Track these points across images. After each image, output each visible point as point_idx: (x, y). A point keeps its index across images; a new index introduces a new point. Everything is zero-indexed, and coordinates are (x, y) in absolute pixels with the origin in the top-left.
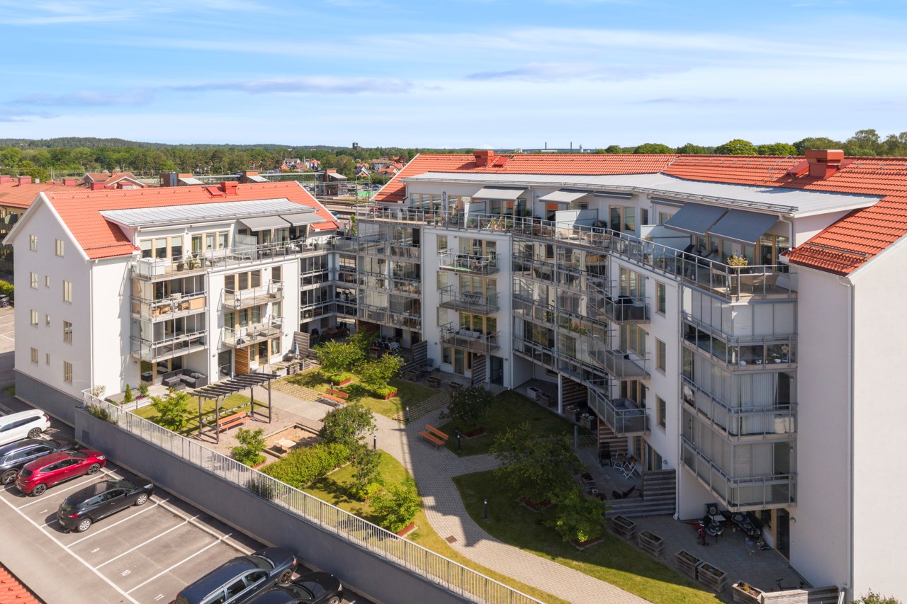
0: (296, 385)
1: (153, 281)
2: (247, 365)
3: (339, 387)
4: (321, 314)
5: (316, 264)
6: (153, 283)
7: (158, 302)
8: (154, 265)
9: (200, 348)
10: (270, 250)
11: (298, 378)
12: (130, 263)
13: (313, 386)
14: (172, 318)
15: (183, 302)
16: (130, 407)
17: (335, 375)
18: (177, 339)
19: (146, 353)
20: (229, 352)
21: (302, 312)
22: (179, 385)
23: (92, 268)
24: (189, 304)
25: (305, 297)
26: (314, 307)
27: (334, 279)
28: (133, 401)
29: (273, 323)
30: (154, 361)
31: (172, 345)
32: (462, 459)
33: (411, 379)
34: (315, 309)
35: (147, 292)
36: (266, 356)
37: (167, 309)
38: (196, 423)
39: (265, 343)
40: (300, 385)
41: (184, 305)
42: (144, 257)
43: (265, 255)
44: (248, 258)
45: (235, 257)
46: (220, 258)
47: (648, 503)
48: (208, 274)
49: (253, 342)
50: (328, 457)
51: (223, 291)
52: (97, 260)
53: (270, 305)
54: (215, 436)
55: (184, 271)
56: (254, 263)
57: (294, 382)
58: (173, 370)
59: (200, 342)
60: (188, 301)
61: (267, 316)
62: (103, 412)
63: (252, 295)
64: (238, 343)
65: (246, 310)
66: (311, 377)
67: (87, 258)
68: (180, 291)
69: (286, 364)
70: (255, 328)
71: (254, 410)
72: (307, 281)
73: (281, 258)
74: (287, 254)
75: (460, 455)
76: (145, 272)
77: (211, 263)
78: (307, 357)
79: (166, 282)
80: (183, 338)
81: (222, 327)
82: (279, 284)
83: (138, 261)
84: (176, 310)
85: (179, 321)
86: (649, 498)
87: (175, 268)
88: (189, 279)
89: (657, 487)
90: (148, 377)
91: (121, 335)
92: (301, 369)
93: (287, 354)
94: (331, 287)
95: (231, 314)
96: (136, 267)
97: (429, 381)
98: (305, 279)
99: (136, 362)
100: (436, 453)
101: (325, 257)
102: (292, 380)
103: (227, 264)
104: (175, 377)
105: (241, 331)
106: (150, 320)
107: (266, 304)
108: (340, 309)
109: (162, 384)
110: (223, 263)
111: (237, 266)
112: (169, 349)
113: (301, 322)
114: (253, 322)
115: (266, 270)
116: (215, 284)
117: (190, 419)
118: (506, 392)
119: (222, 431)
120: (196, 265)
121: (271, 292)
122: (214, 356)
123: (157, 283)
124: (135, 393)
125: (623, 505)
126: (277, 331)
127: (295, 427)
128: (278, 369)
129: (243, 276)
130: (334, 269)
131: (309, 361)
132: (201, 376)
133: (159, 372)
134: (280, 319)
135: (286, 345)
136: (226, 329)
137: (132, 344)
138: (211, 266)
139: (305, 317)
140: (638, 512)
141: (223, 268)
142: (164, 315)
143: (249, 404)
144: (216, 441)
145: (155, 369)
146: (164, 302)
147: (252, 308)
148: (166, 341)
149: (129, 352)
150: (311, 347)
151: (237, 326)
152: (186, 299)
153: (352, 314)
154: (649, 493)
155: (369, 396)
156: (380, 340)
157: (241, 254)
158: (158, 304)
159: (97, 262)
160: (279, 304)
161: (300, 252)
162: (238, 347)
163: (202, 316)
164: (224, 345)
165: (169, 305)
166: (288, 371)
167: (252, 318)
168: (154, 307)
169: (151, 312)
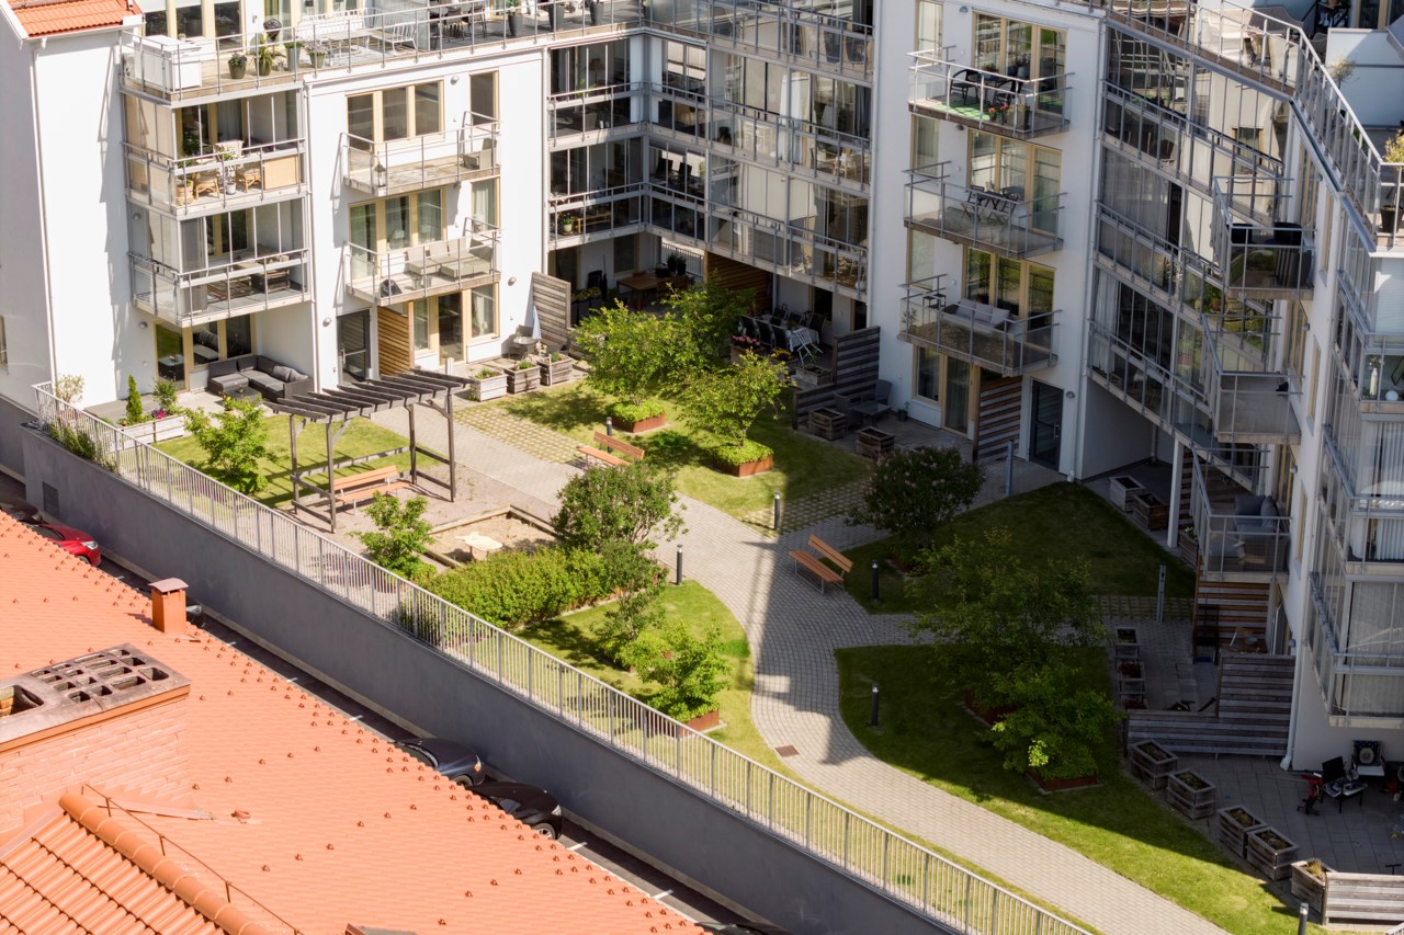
0: (527, 421)
1: (176, 104)
2: (405, 355)
3: (633, 435)
4: (606, 226)
5: (596, 64)
6: (175, 110)
7: (189, 164)
8: (174, 59)
9: (292, 299)
10: (465, 19)
11: (535, 404)
12: (117, 48)
13: (568, 428)
14: (223, 211)
15: (249, 166)
16: (142, 433)
17: (625, 404)
18: (237, 268)
19: (167, 301)
20: (362, 316)
21: (552, 217)
22: (246, 393)
23: (34, 60)
24: (263, 173)
25: (564, 171)
26: (589, 203)
27: (646, 120)
28: (144, 420)
29: (474, 243)
30: (186, 324)
31: (224, 283)
32: (876, 617)
33: (821, 433)
34: (590, 211)
35: (162, 133)
36: (459, 339)
37: (210, 184)
38: (286, 485)
39: (454, 299)
40: (536, 421)
41: (250, 176)
42: (149, 32)
43: (456, 36)
44: (408, 46)
45: (373, 40)
46: (335, 42)
47: (1227, 727)
48: (306, 88)
49: (419, 294)
50: (565, 575)
51: (345, 142)
52: (44, 39)
53: (466, 187)
54: (328, 516)
55: (247, 79)
56: (423, 61)
57: (523, 414)
58: (230, 355)
59: (290, 280)
60: (258, 165)
61: (459, 219)
62: (84, 438)
63: (416, 158)
64: (384, 293)
65: (403, 200)
66: (567, 403)
67: (23, 34)
68: (240, 137)
69: (508, 364)
70: (428, 253)
71: (418, 469)
72: (569, 121)
73: (495, 48)
74: (512, 34)
75: (872, 610)
76: (155, 79)
77: (312, 55)
78: (564, 349)
79: (205, 108)
80: (251, 267)
81: (345, 243)
82: (488, 126)
83: (137, 45)
84: (232, 188)
85: (241, 217)
86: (1231, 715)
87: (226, 69)
88: (260, 102)
89: (1253, 692)
90: (173, 368)
91: (110, 246)
92: (543, 383)
93: (512, 337)
94: (636, 141)
95: (367, 207)
96: (132, 60)
97: (863, 440)
98: (562, 113)
99: (146, 325)
100: (820, 601)
101: (620, 48)
102: (521, 407)
103: (354, 60)
104: (235, 375)
105: (392, 261)
106: (172, 211)
107: (456, 185)
108: (662, 214)
109: (208, 390)
110: (341, 58)
111: (377, 68)
112: (219, 292)
113: (549, 247)
114: (423, 237)
115: (453, 82)
116: (324, 118)
117: (275, 475)
118: (1062, 485)
119: (345, 508)
120: (275, 62)
121: (468, 151)
122: (326, 324)
123: (184, 109)
124: (149, 404)
125: (1170, 724)
126: (483, 266)
127: (509, 515)
128: (484, 374)
129: (394, 97)
130: (646, 83)
131: (566, 361)
132: (298, 375)
133: (199, 359)
134: (489, 234)
135: (513, 310)
136: (354, 251)
137: (133, 274)
138: (313, 66)
139: (562, 232)
140: (1203, 743)
141: (343, 73)
142: (205, 199)
143: (406, 449)
144: (327, 527)
145: (189, 348)
146: (205, 164)
147: (421, 195)
148: (212, 273)
149: (128, 297)
150: (576, 321)
151: (382, 244)
152: (254, 157)
153: (690, 233)
154: (1232, 703)
155: (702, 463)
156: (766, 319)
157: (389, 31)
158: (190, 170)
159: (44, 45)
160: (489, 187)
161: (546, 28)
162: (384, 302)
163: (294, 207)
164: (350, 293)
165: (214, 173)
166: (510, 381)
167: (421, 223)
168: (181, 178)
169: (174, 189)
